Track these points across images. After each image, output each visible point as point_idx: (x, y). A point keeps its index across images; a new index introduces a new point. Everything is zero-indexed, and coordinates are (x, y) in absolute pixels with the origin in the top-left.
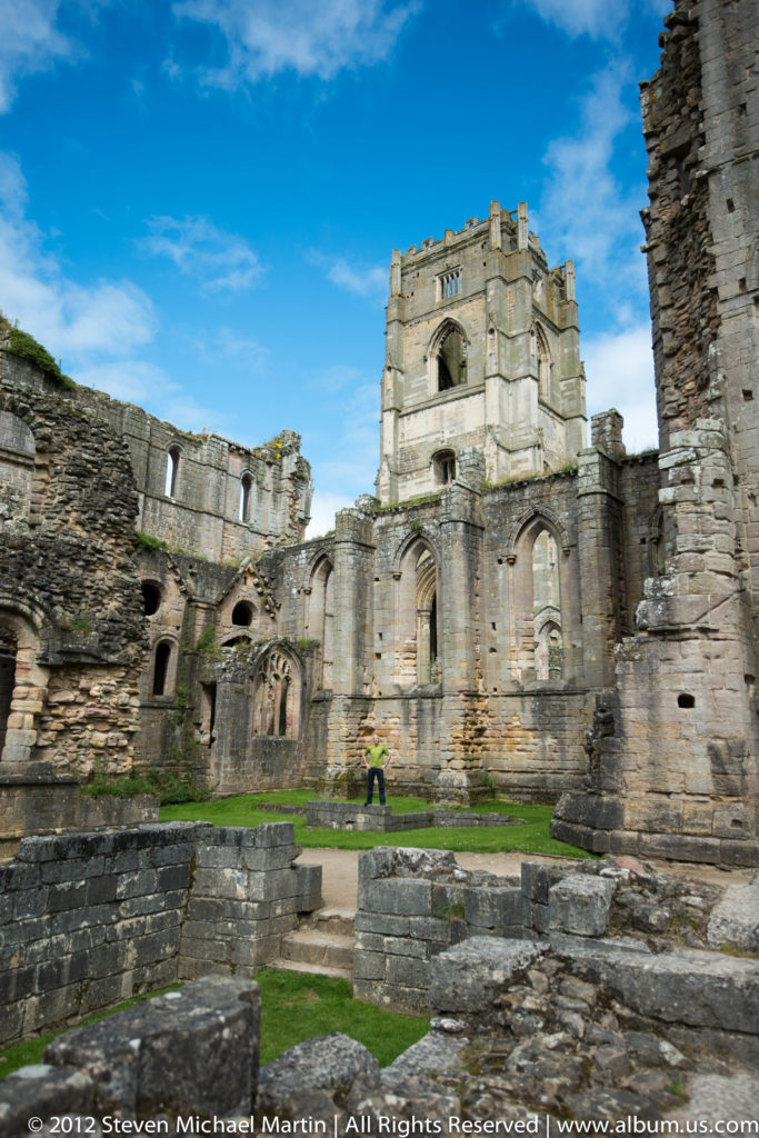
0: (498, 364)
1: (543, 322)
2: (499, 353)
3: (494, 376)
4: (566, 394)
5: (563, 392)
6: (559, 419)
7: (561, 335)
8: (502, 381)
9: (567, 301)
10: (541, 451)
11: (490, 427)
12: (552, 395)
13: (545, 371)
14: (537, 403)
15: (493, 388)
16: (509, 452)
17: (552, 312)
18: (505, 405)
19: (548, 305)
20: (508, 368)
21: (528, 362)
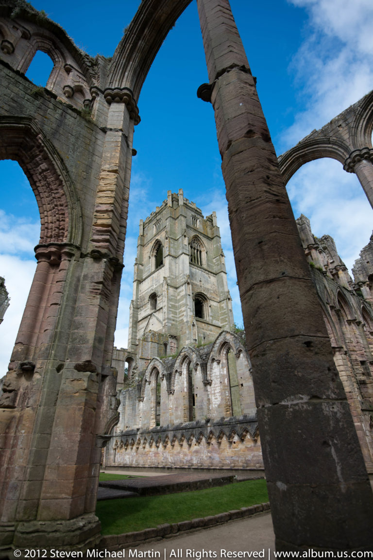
0: (169, 250)
1: (201, 235)
2: (169, 246)
3: (167, 256)
4: (216, 264)
5: (215, 263)
6: (213, 275)
7: (213, 241)
8: (171, 258)
9: (214, 227)
10: (191, 286)
11: (164, 278)
12: (208, 265)
13: (204, 255)
14: (188, 264)
15: (167, 261)
16: (177, 288)
17: (207, 232)
18: (173, 267)
19: (204, 229)
20: (176, 252)
21: (183, 248)
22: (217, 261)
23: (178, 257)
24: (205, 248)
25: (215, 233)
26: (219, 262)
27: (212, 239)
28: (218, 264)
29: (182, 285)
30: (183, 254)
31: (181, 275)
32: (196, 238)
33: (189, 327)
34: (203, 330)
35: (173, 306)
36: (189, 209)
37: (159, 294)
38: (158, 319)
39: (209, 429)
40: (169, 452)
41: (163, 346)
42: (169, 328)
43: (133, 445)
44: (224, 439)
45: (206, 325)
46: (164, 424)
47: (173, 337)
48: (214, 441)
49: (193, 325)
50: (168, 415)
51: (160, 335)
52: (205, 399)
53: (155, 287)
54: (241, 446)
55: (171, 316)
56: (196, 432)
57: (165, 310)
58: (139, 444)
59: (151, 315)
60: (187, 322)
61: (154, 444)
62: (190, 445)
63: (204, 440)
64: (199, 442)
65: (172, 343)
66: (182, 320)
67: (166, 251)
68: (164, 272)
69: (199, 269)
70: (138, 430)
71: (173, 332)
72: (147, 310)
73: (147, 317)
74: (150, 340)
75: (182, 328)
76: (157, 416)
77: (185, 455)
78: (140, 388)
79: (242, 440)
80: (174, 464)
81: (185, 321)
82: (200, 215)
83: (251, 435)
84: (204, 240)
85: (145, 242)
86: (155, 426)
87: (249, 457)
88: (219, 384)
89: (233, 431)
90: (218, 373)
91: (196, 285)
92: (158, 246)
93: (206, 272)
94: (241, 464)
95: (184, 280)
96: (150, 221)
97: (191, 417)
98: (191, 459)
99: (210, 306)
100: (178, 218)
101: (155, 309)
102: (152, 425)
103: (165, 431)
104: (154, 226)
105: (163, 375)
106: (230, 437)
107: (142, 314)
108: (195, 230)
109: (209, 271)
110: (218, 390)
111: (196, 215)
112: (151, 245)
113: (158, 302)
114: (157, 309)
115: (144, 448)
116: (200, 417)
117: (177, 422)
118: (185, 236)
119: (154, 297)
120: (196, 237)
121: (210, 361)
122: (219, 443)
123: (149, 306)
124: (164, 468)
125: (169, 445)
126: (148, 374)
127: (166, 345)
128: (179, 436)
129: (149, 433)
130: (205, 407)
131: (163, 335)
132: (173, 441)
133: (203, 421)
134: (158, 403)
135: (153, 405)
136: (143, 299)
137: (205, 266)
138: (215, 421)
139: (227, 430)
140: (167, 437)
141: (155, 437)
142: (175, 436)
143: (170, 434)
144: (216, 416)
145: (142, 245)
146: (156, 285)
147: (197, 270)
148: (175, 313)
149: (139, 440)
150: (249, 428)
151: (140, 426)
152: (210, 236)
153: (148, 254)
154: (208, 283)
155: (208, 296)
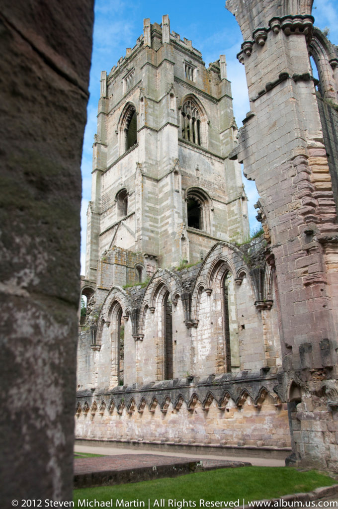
0: (146, 119)
1: (199, 94)
2: (146, 113)
3: (142, 128)
4: (224, 142)
5: (222, 141)
6: (218, 159)
7: (219, 104)
8: (149, 131)
9: (221, 81)
10: (180, 177)
11: (138, 164)
12: (211, 144)
13: (204, 127)
14: (177, 142)
15: (142, 136)
16: (158, 181)
17: (210, 89)
18: (153, 147)
19: (204, 84)
20: (157, 122)
21: (168, 115)
22: (226, 137)
23: (160, 130)
24: (205, 116)
25: (223, 91)
26: (229, 139)
27: (219, 100)
28: (227, 141)
29: (167, 176)
30: (168, 125)
31: (165, 159)
32: (191, 100)
33: (176, 242)
34: (200, 248)
35: (152, 210)
36: (181, 51)
37: (130, 191)
38: (128, 230)
39: (192, 391)
40: (135, 422)
41: (136, 271)
42: (146, 244)
43: (87, 410)
44: (214, 404)
45: (206, 239)
46: (129, 383)
47: (152, 257)
48: (198, 408)
49: (183, 239)
50: (134, 370)
51: (130, 254)
52: (188, 347)
53: (124, 179)
54: (237, 416)
55: (148, 224)
56: (174, 394)
57: (139, 215)
58: (95, 409)
59: (118, 224)
60: (174, 234)
61: (115, 410)
62: (165, 413)
63: (184, 406)
64: (177, 408)
65: (149, 267)
66: (166, 231)
67: (141, 121)
68: (138, 154)
69: (195, 149)
70: (93, 390)
71: (152, 250)
72: (113, 216)
73: (112, 227)
74: (114, 261)
75: (166, 243)
76: (120, 372)
77: (158, 426)
78: (95, 332)
79: (239, 407)
80: (143, 437)
81: (170, 231)
82: (198, 61)
83: (252, 400)
84: (204, 102)
85: (110, 108)
86: (116, 385)
87: (248, 431)
88: (209, 326)
89: (226, 395)
90: (208, 310)
91: (191, 176)
92: (130, 114)
93: (207, 155)
94: (236, 440)
95: (170, 167)
96: (118, 73)
97: (168, 374)
98: (166, 432)
99: (212, 210)
100: (161, 64)
101: (126, 214)
102: (113, 384)
103: (129, 392)
104: (124, 81)
105: (128, 313)
106: (221, 402)
107: (106, 223)
108: (190, 86)
109: (212, 154)
110: (207, 335)
111: (192, 60)
112: (119, 112)
113: (129, 203)
114: (129, 214)
115: (102, 414)
116: (179, 374)
117: (146, 380)
118: (172, 96)
119: (123, 195)
120: (192, 98)
121: (196, 291)
122: (206, 411)
123: (116, 210)
124: (128, 442)
125: (136, 413)
126: (105, 311)
127: (139, 269)
128: (149, 399)
129: (107, 394)
130: (187, 359)
131: (135, 255)
132: (141, 407)
133: (184, 380)
134: (121, 356)
135: (114, 355)
136: (106, 199)
137: (205, 145)
138: (201, 380)
139: (217, 393)
140: (132, 400)
141: (117, 401)
142: (143, 400)
143: (137, 397)
144: (202, 373)
145: (106, 114)
146: (126, 176)
147: (193, 152)
148: (156, 221)
149: (95, 404)
150: (250, 390)
151: (95, 385)
152: (215, 96)
153: (115, 128)
154: (210, 173)
155: (210, 193)
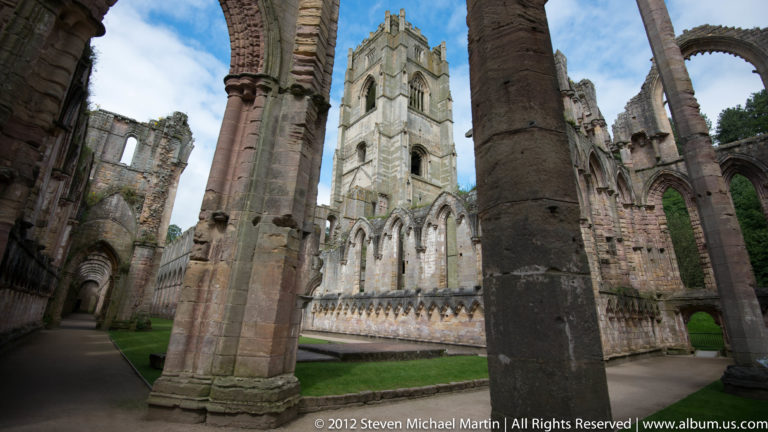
0: (384, 90)
1: (424, 71)
2: (384, 84)
3: (381, 97)
4: (441, 109)
6: (436, 123)
7: (439, 79)
8: (386, 99)
9: (441, 62)
10: (407, 136)
11: (376, 124)
12: (431, 110)
13: (426, 98)
14: (406, 108)
15: (380, 103)
16: (390, 138)
17: (432, 68)
18: (388, 112)
19: (429, 64)
21: (401, 87)
22: (443, 106)
23: (395, 99)
24: (428, 89)
27: (439, 77)
28: (443, 110)
29: (398, 134)
30: (401, 96)
31: (397, 122)
32: (418, 75)
33: (403, 185)
34: (419, 190)
35: (385, 159)
36: (412, 37)
37: (369, 143)
38: (365, 173)
39: (419, 299)
40: (373, 320)
41: (371, 206)
42: (380, 185)
43: (333, 310)
44: (436, 311)
45: (424, 184)
46: (368, 290)
47: (384, 196)
48: (423, 313)
49: (408, 183)
50: (374, 281)
51: (369, 192)
52: (418, 267)
53: (364, 134)
54: (454, 321)
55: (382, 170)
56: (405, 301)
57: (375, 163)
58: (340, 309)
59: (358, 168)
60: (401, 179)
61: (357, 310)
62: (397, 315)
63: (412, 310)
64: (406, 312)
65: (382, 202)
66: (395, 176)
67: (379, 91)
68: (376, 117)
69: (419, 115)
70: (339, 294)
71: (384, 190)
72: (353, 162)
73: (353, 170)
74: (356, 197)
75: (395, 185)
76: (362, 281)
78: (343, 250)
79: (456, 314)
80: (378, 332)
81: (399, 177)
82: (425, 45)
83: (466, 309)
84: (428, 78)
85: (355, 77)
86: (358, 291)
87: (462, 332)
88: (434, 252)
89: (447, 304)
90: (434, 240)
91: (415, 135)
92: (371, 84)
93: (428, 119)
94: (452, 338)
95: (401, 128)
96: (362, 51)
97: (400, 286)
98: (398, 330)
99: (430, 162)
100: (397, 48)
101: (364, 160)
102: (356, 291)
103: (369, 298)
104: (366, 57)
105: (370, 238)
106: (442, 310)
107: (348, 166)
108: (418, 65)
109: (432, 119)
110: (432, 258)
111: (421, 45)
112: (361, 82)
113: (367, 153)
114: (367, 161)
115: (346, 314)
116: (409, 286)
117: (383, 289)
118: (404, 72)
119: (362, 147)
121: (425, 225)
122: (430, 315)
123: (356, 157)
124: (366, 336)
125: (373, 313)
126: (352, 235)
127: (374, 204)
128: (385, 304)
129: (351, 298)
130: (416, 275)
131: (371, 193)
132: (378, 309)
133: (413, 291)
134: (363, 268)
135: (357, 269)
136: (349, 148)
137: (427, 112)
138: (427, 292)
139: (439, 303)
140: (371, 304)
141: (358, 304)
142: (380, 304)
143: (375, 302)
144: (428, 286)
145: (351, 82)
146: (366, 132)
147: (417, 117)
148: (388, 168)
149: (340, 305)
150: (465, 302)
151: (341, 291)
152: (436, 73)
153: (358, 94)
154: (429, 133)
155: (429, 149)
